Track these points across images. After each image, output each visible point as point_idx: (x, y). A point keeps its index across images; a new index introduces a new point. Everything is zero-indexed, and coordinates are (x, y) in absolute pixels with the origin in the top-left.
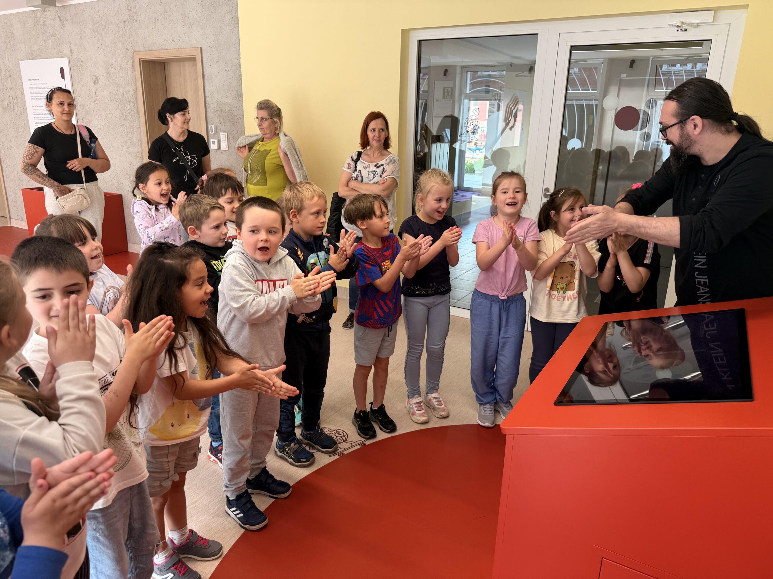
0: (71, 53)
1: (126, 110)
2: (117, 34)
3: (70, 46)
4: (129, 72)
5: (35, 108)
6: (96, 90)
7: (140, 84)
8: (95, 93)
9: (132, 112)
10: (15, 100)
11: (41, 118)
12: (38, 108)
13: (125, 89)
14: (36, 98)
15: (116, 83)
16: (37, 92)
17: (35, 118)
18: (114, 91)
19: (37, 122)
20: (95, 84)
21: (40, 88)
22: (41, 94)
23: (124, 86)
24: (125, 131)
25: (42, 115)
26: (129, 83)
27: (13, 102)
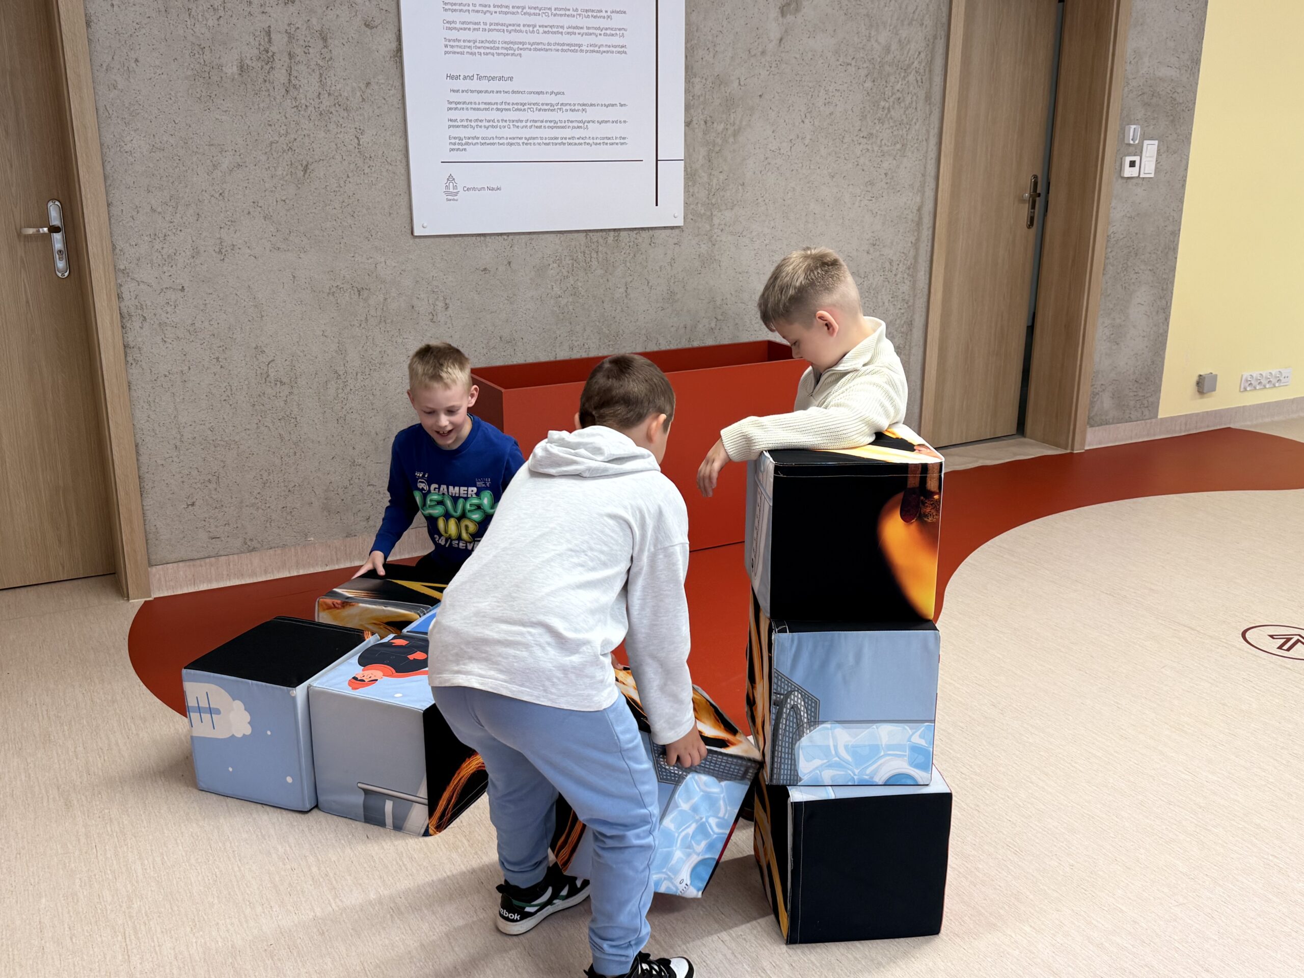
5: (461, 84)
6: (786, 31)
7: (961, 25)
8: (781, 40)
9: (908, 99)
10: (311, 50)
11: (492, 124)
12: (484, 85)
13: (897, 34)
14: (476, 47)
15: (868, 15)
16: (491, 24)
17: (456, 120)
18: (856, 39)
19: (460, 139)
20: (783, 13)
21: (511, 10)
22: (516, 31)
23: (895, 27)
24: (873, 151)
25: (502, 110)
26: (912, 20)
27: (290, 54)
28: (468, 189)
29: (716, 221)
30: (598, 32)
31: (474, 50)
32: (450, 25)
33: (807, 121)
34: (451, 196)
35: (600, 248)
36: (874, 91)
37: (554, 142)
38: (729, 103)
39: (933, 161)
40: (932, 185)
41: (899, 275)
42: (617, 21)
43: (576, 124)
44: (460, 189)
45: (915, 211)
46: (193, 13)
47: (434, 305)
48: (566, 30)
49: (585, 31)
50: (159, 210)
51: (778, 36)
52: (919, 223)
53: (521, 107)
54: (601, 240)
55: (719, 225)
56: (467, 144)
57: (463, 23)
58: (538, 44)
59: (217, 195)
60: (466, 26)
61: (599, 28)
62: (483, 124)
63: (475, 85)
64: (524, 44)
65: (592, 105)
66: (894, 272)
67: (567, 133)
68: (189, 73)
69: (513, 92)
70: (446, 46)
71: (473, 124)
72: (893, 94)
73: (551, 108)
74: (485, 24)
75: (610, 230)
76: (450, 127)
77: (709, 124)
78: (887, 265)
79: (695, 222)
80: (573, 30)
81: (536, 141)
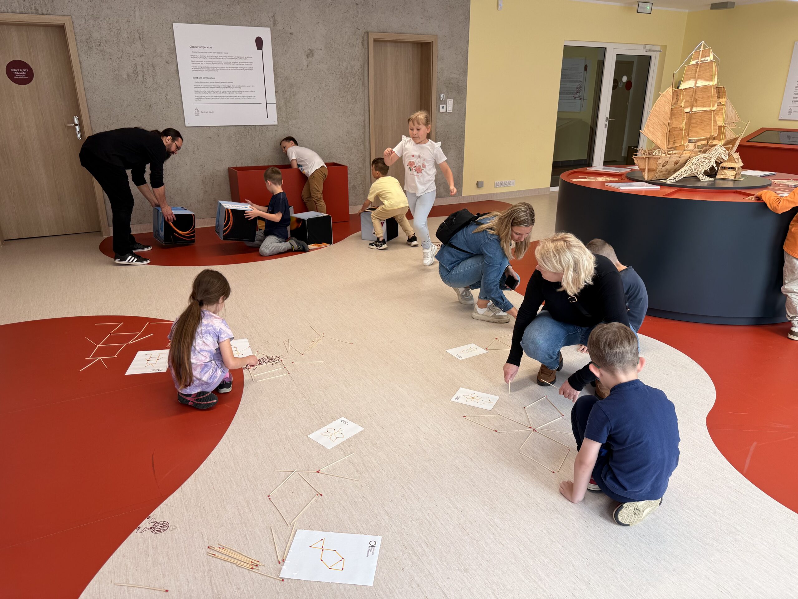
0: (274, 24)
1: (348, 82)
2: (346, 14)
3: (274, 16)
4: (357, 49)
5: (198, 80)
6: (309, 63)
7: (373, 60)
8: (308, 66)
9: (356, 85)
10: (149, 70)
11: (209, 92)
12: (206, 80)
13: (349, 63)
14: (202, 69)
15: (338, 57)
16: (207, 62)
17: (197, 91)
18: (335, 65)
19: (199, 97)
20: (308, 57)
21: (213, 57)
22: (215, 64)
23: (349, 61)
24: (345, 102)
25: (212, 88)
26: (355, 59)
27: (143, 72)
28: (202, 112)
29: (290, 123)
30: (243, 64)
31: (202, 70)
32: (193, 62)
33: (319, 91)
34: (197, 114)
35: (249, 131)
36: (343, 81)
37: (230, 97)
38: (291, 86)
39: (367, 106)
40: (368, 113)
41: (359, 144)
42: (249, 60)
43: (237, 92)
44: (200, 112)
45: (362, 122)
46: (112, 59)
47: (194, 148)
48: (232, 63)
49: (238, 63)
50: (105, 118)
51: (307, 64)
52: (364, 126)
53: (218, 87)
54: (249, 129)
55: (291, 125)
56: (201, 98)
57: (198, 61)
58: (223, 67)
59: (123, 114)
60: (198, 62)
61: (243, 62)
62: (206, 92)
63: (203, 80)
64: (218, 67)
65: (242, 86)
66: (357, 142)
67: (235, 95)
68: (112, 77)
69: (216, 82)
70: (192, 69)
71: (203, 92)
72: (350, 83)
73: (229, 87)
74: (205, 62)
75: (252, 125)
76: (195, 93)
77: (284, 92)
78: (354, 140)
79: (282, 123)
80: (234, 63)
81: (224, 97)
